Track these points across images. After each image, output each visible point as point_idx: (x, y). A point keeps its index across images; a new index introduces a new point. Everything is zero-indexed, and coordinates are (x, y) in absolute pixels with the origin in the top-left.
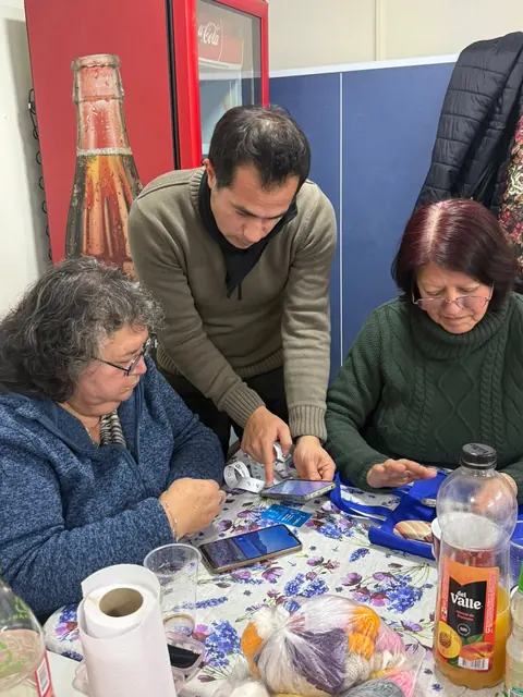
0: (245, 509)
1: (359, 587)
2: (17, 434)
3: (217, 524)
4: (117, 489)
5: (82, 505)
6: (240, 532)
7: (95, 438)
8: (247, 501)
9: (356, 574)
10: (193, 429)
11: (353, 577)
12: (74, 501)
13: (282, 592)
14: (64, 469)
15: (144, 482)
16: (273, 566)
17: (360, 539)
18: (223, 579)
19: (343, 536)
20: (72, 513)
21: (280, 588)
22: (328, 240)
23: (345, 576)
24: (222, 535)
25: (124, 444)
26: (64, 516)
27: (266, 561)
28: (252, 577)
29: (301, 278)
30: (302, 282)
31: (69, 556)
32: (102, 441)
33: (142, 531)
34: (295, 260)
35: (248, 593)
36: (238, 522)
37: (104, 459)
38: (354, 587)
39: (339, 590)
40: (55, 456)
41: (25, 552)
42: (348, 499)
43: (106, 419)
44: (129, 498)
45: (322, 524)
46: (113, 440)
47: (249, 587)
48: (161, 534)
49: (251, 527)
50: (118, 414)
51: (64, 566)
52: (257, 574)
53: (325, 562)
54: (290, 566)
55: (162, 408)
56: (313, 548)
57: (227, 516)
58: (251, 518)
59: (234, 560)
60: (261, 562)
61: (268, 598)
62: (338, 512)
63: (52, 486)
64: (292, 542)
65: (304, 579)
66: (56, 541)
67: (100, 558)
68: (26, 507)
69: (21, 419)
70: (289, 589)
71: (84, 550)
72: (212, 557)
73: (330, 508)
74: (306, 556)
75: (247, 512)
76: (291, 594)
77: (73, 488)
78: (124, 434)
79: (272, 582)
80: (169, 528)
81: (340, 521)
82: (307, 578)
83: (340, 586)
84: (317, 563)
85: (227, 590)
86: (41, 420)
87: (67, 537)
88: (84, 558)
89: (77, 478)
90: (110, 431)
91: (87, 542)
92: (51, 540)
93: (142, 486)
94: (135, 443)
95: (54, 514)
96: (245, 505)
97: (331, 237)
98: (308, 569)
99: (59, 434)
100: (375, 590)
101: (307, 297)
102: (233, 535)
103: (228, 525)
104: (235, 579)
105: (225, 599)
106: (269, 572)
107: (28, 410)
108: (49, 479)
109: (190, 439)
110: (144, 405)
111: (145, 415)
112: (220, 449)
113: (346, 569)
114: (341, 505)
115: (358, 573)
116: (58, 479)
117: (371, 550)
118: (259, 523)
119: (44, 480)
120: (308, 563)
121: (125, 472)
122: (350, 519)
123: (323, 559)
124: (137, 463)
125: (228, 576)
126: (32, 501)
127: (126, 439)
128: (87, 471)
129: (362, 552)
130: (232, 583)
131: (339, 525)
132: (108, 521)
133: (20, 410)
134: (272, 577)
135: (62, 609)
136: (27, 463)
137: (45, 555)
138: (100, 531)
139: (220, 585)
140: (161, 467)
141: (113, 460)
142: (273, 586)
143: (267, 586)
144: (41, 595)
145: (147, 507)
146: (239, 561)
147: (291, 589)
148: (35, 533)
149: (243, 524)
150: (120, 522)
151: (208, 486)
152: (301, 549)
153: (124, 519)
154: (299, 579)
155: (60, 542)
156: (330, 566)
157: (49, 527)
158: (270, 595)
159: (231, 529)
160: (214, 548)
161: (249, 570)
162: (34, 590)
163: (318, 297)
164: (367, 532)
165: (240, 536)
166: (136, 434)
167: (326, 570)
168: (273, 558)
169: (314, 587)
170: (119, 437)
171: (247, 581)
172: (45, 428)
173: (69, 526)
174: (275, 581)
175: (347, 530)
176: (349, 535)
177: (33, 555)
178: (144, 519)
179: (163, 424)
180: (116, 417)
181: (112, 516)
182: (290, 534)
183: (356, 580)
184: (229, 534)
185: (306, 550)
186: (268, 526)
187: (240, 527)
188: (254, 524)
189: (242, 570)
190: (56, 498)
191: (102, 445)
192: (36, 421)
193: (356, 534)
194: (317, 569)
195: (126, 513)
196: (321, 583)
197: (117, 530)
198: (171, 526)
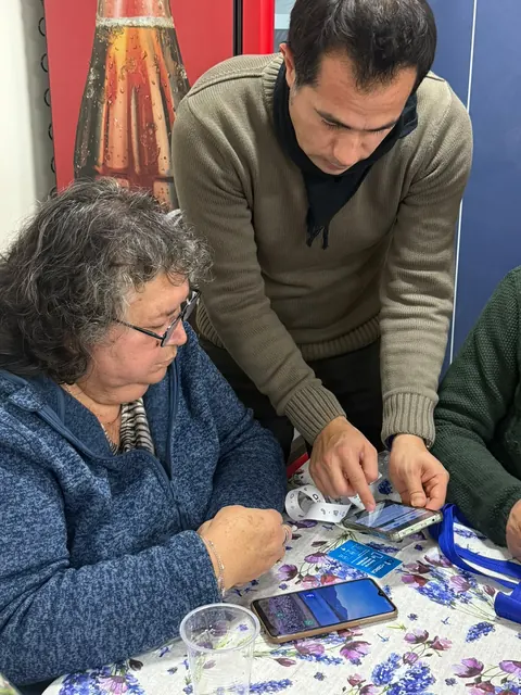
0: (316, 550)
1: (479, 680)
2: (11, 432)
3: (277, 570)
4: (140, 513)
5: (94, 532)
6: (310, 585)
7: (113, 439)
8: (318, 538)
9: (475, 661)
10: (244, 431)
11: (471, 665)
12: (83, 527)
13: (368, 678)
14: (71, 482)
15: (178, 504)
16: (355, 639)
17: (481, 608)
18: (284, 653)
19: (456, 601)
20: (80, 544)
21: (366, 673)
22: (461, 165)
23: (459, 663)
24: (284, 587)
25: (152, 450)
26: (69, 547)
27: (345, 630)
28: (326, 653)
29: (416, 221)
30: (418, 229)
31: (76, 607)
32: (122, 443)
33: (176, 578)
34: (410, 194)
35: (320, 676)
36: (306, 569)
37: (125, 469)
38: (472, 680)
39: (450, 682)
40: (60, 464)
41: (16, 597)
42: (464, 546)
43: (128, 411)
44: (158, 526)
45: (426, 580)
46: (137, 443)
47: (321, 667)
48: (201, 584)
49: (324, 578)
50: (145, 406)
51: (68, 619)
52: (332, 649)
53: (431, 638)
54: (381, 641)
55: (205, 401)
56: (413, 617)
57: (292, 559)
58: (324, 564)
59: (302, 627)
60: (339, 632)
61: (349, 687)
62: (450, 565)
63: (55, 505)
64: (382, 605)
65: (400, 662)
66: (59, 584)
67: (117, 612)
68: (20, 534)
69: (16, 410)
70: (378, 675)
71: (97, 599)
72: (270, 618)
73: (437, 559)
74: (403, 628)
75: (319, 555)
76: (382, 682)
77: (82, 509)
78: (152, 434)
79: (354, 662)
80: (212, 575)
81: (452, 578)
82: (405, 662)
83: (451, 676)
84: (419, 640)
85: (291, 669)
86: (42, 413)
87: (73, 579)
88: (96, 611)
89: (89, 495)
90: (133, 428)
91: (101, 588)
92: (52, 582)
93: (174, 510)
94: (167, 448)
95: (56, 545)
96: (316, 544)
97: (464, 161)
98: (405, 648)
99: (67, 433)
100: (503, 687)
101: (424, 250)
102: (300, 588)
103: (292, 572)
104: (302, 653)
105: (288, 683)
106: (350, 648)
107: (25, 399)
108: (51, 495)
109: (239, 445)
110: (180, 394)
111: (180, 410)
112: (282, 460)
113: (462, 651)
114: (453, 556)
115: (479, 660)
116: (63, 497)
117: (498, 626)
118: (336, 572)
119: (44, 497)
120: (407, 639)
121: (152, 490)
122: (467, 577)
123: (427, 635)
124: (170, 478)
125: (292, 648)
126: (28, 525)
127: (155, 442)
128: (101, 486)
129: (483, 628)
130: (299, 661)
131: (451, 585)
132: (130, 559)
133: (15, 398)
134: (355, 654)
135: (62, 679)
136: (22, 472)
137: (43, 603)
138: (118, 575)
139: (281, 662)
140: (201, 484)
141: (137, 471)
142: (356, 669)
143: (347, 669)
144: (35, 658)
145: (184, 545)
146: (308, 628)
147: (382, 675)
148: (30, 570)
149: (313, 573)
150: (146, 563)
151: (268, 518)
152: (395, 617)
153: (152, 559)
154: (394, 661)
155: (64, 586)
156: (437, 646)
157: (48, 563)
158: (352, 682)
159: (296, 579)
160: (273, 606)
161: (322, 642)
162: (27, 650)
163: (439, 250)
164: (492, 599)
165: (310, 591)
166: (168, 436)
167: (431, 651)
168: (356, 627)
169: (414, 675)
170: (146, 440)
171: (319, 658)
172: (47, 423)
173: (76, 563)
174: (357, 662)
175: (463, 593)
176: (466, 601)
177: (27, 602)
178: (179, 562)
179: (206, 423)
180: (142, 410)
181: (134, 551)
182: (381, 593)
183: (474, 669)
184: (294, 586)
185: (402, 619)
186: (349, 578)
187: (310, 578)
188: (328, 575)
189: (312, 642)
190: (60, 521)
191: (122, 448)
192: (35, 414)
193: (476, 601)
194: (419, 648)
195: (155, 550)
196: (425, 669)
197: (143, 573)
198: (217, 574)
